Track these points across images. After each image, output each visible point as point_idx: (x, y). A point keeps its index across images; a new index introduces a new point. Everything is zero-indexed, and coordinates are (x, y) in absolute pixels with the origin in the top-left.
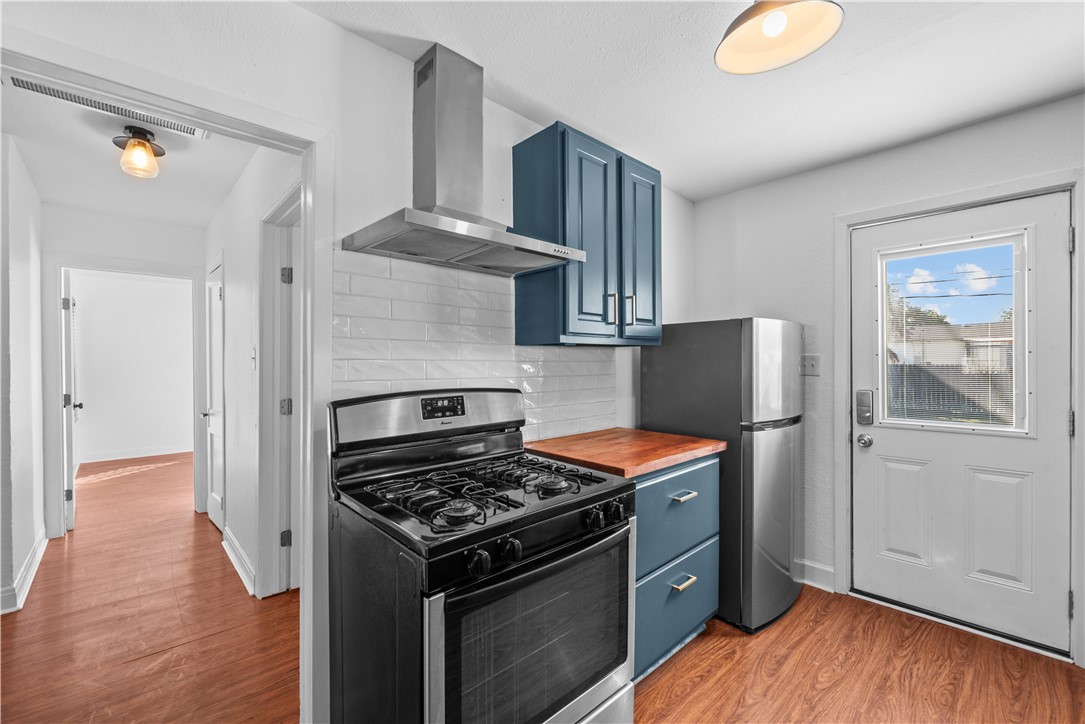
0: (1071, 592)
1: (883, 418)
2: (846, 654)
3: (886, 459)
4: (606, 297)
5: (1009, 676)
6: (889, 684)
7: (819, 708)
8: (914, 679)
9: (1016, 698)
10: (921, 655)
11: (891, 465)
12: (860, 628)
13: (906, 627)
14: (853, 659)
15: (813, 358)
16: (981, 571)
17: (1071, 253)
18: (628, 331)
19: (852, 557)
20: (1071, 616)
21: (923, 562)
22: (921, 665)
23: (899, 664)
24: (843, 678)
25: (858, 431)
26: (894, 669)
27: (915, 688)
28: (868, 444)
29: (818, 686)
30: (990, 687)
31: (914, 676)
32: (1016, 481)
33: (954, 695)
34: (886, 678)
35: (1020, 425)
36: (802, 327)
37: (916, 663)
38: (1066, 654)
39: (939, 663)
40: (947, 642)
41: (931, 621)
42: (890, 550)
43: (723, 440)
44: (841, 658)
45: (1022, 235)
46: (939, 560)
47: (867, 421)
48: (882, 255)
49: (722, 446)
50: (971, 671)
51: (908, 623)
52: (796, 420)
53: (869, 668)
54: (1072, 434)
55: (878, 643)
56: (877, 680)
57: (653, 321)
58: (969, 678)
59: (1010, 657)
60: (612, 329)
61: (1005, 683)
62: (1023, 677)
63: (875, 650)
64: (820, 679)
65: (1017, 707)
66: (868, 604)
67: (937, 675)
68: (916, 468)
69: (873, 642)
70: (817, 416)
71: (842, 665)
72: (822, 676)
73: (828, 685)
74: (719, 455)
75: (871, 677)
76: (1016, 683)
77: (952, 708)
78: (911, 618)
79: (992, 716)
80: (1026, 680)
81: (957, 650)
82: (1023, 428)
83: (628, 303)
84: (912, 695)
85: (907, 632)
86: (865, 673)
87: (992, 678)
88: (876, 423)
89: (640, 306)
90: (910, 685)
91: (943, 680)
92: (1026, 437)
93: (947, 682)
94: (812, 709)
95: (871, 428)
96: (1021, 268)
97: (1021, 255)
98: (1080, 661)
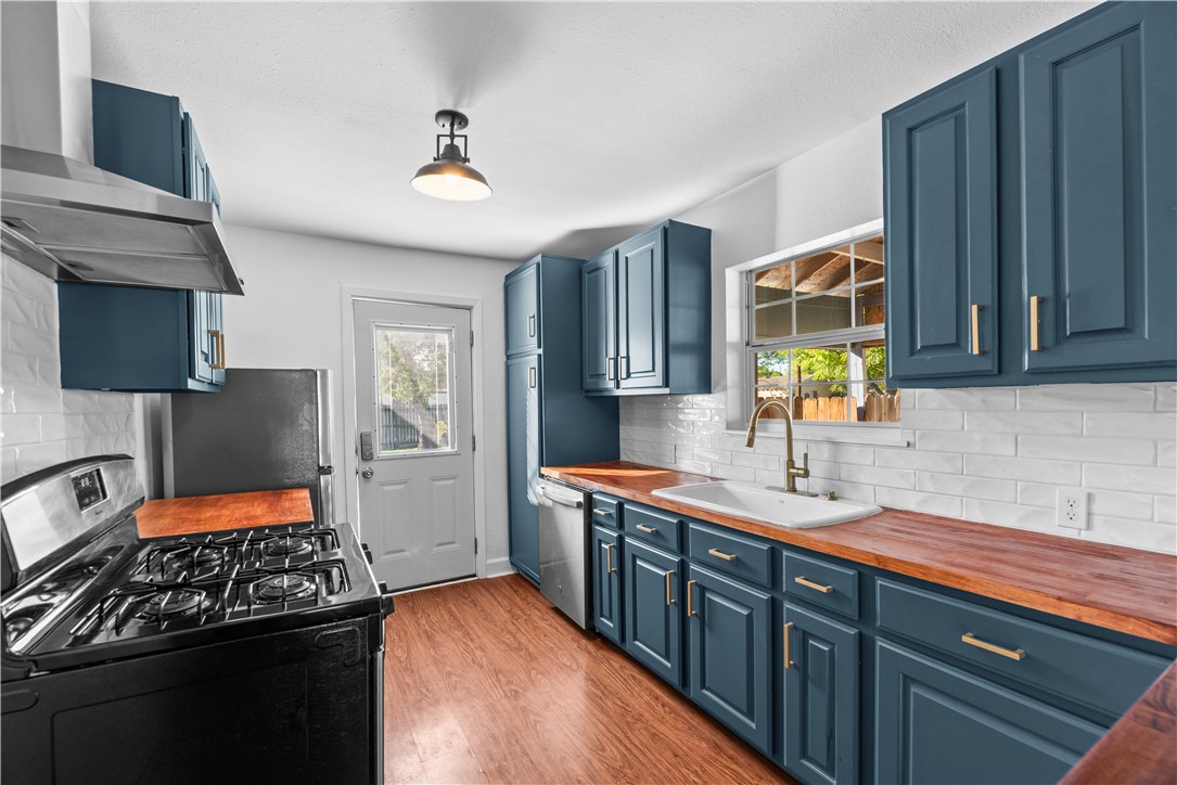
0: (475, 538)
1: (379, 452)
3: (380, 484)
4: (208, 333)
5: (465, 598)
6: (430, 633)
7: (415, 669)
8: (437, 624)
9: (475, 605)
10: (427, 611)
11: (385, 488)
13: (407, 602)
14: (402, 633)
16: (439, 545)
17: (472, 345)
20: (476, 553)
21: (407, 554)
22: (432, 616)
23: (423, 621)
24: (408, 646)
25: (364, 465)
26: (424, 625)
27: (441, 627)
28: (371, 475)
29: (402, 659)
30: (464, 607)
31: (435, 622)
32: (451, 482)
33: (456, 619)
34: (426, 632)
35: (453, 447)
37: (429, 616)
38: (474, 575)
39: (437, 609)
40: (430, 597)
41: (414, 592)
42: (388, 553)
43: (308, 488)
44: (396, 637)
45: (451, 330)
47: (368, 457)
48: (375, 325)
50: (451, 605)
51: (406, 599)
53: (414, 633)
54: (474, 449)
55: (404, 618)
56: (423, 636)
58: (454, 608)
59: (456, 589)
61: (467, 602)
62: (469, 595)
63: (407, 622)
65: (479, 609)
67: (442, 615)
68: (402, 486)
71: (400, 640)
75: (420, 636)
76: (470, 599)
77: (461, 625)
78: (404, 596)
79: (476, 618)
80: (471, 595)
81: (437, 598)
82: (454, 449)
84: (443, 631)
85: (410, 604)
86: (415, 637)
87: (461, 603)
88: (375, 458)
90: (438, 628)
91: (446, 616)
92: (456, 454)
94: (412, 671)
95: (372, 461)
96: (451, 349)
97: (451, 343)
98: (481, 575)
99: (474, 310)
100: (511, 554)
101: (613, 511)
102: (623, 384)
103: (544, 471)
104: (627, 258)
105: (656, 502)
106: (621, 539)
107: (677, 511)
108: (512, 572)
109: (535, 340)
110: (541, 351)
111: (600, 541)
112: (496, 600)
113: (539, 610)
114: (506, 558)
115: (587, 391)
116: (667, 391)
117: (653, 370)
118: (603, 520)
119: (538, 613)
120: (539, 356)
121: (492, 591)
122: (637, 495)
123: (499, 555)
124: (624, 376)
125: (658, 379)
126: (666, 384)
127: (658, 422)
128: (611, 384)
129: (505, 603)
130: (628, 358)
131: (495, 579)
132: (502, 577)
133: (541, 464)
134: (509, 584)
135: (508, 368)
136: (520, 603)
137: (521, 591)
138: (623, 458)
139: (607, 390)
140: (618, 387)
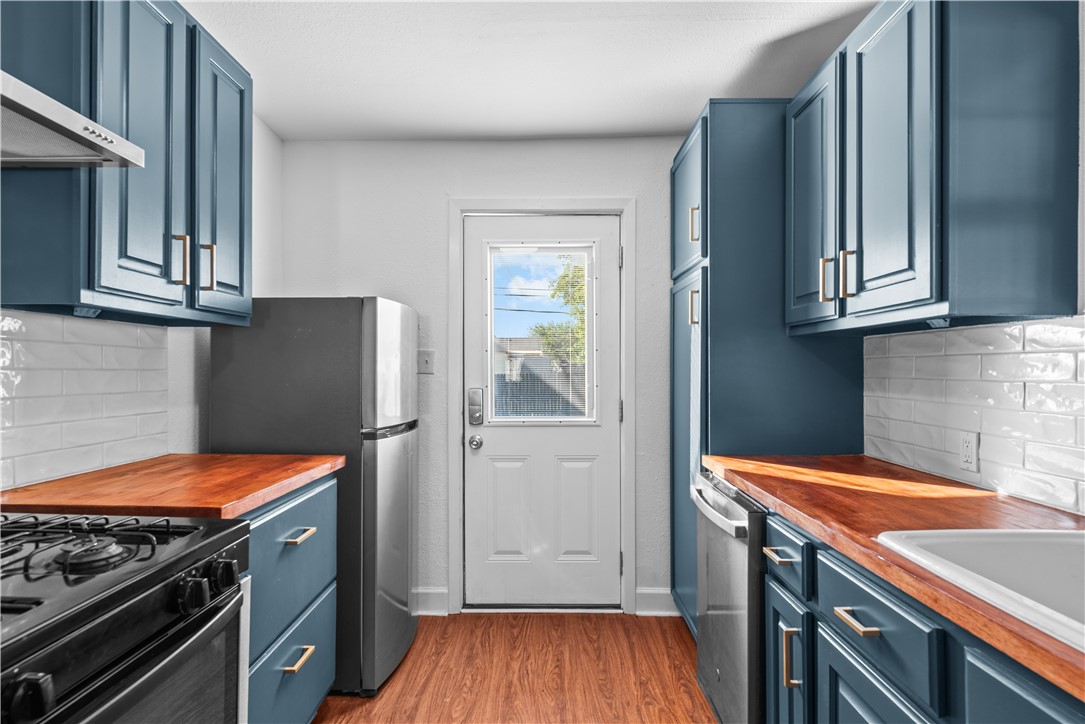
0: (621, 553)
1: (492, 417)
2: (472, 676)
3: (494, 459)
4: (168, 238)
5: (591, 641)
6: (513, 690)
8: (530, 676)
9: (599, 658)
10: (530, 649)
11: (499, 465)
12: (478, 645)
13: (513, 627)
14: (479, 678)
15: (428, 354)
16: (567, 553)
17: (620, 267)
18: (204, 298)
19: (464, 571)
20: (621, 573)
21: (524, 557)
22: (532, 660)
23: (516, 666)
24: (475, 703)
25: (470, 432)
26: (514, 673)
27: (533, 684)
28: (480, 445)
30: (582, 656)
31: (530, 672)
32: (586, 465)
33: (560, 676)
34: (510, 685)
35: (591, 413)
36: (419, 318)
37: (528, 659)
38: (618, 607)
39: (545, 650)
40: (546, 628)
41: (531, 613)
42: (499, 553)
43: (341, 454)
44: (468, 683)
45: (591, 247)
46: (537, 550)
47: (477, 421)
48: (491, 248)
49: (340, 462)
50: (567, 646)
51: (514, 623)
52: (412, 425)
53: (494, 683)
54: (621, 420)
55: (496, 653)
56: (502, 691)
57: (240, 289)
58: (567, 655)
59: (588, 624)
60: (178, 293)
61: (589, 648)
62: (599, 637)
63: (495, 661)
64: (454, 716)
65: (601, 667)
66: (479, 616)
67: (545, 662)
68: (518, 464)
69: (491, 653)
70: (432, 421)
71: (471, 690)
72: (456, 711)
73: (463, 718)
74: (335, 474)
75: (498, 691)
76: (596, 645)
77: (561, 689)
78: (515, 616)
79: (588, 681)
80: (601, 639)
81: (554, 633)
82: (592, 417)
83: (204, 255)
84: (532, 692)
85: (516, 631)
86: (491, 689)
87: (581, 648)
88: (485, 423)
89: (218, 266)
90: (529, 683)
91: (550, 666)
92: (595, 425)
93: (554, 666)
95: (481, 428)
96: (591, 276)
97: (591, 265)
98: (627, 609)
99: (624, 216)
100: (673, 586)
101: (797, 558)
102: (852, 305)
103: (709, 461)
104: (860, 56)
105: (879, 565)
106: (811, 621)
107: (929, 603)
108: (675, 613)
109: (698, 245)
110: (706, 262)
111: (777, 616)
112: (633, 656)
113: (691, 698)
114: (667, 590)
115: (793, 327)
116: (943, 309)
117: (911, 266)
118: (782, 573)
119: (688, 702)
120: (705, 269)
121: (634, 639)
122: (841, 538)
123: (655, 583)
124: (852, 288)
125: (921, 283)
126: (941, 292)
127: (939, 383)
128: (830, 310)
129: (644, 667)
130: (860, 253)
131: (647, 619)
132: (658, 619)
133: (705, 449)
134: (663, 632)
135: (673, 296)
136: (667, 672)
137: (677, 651)
138: (869, 451)
139: (825, 321)
140: (842, 313)
